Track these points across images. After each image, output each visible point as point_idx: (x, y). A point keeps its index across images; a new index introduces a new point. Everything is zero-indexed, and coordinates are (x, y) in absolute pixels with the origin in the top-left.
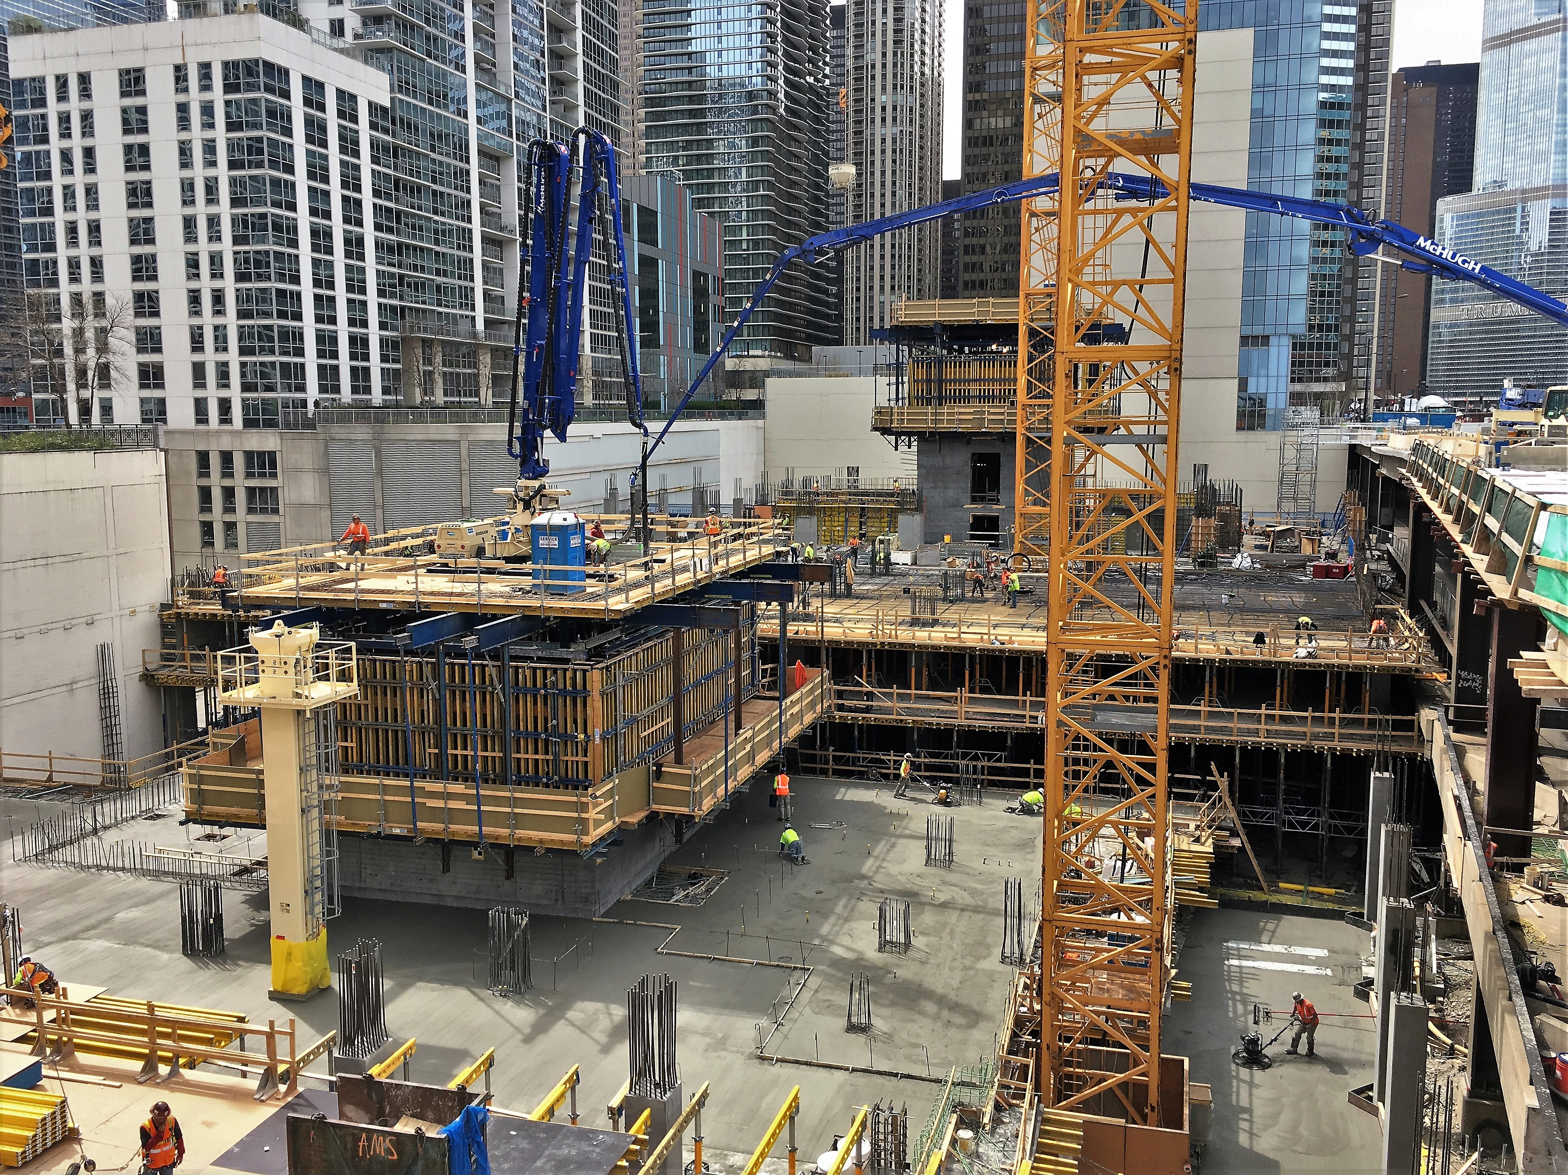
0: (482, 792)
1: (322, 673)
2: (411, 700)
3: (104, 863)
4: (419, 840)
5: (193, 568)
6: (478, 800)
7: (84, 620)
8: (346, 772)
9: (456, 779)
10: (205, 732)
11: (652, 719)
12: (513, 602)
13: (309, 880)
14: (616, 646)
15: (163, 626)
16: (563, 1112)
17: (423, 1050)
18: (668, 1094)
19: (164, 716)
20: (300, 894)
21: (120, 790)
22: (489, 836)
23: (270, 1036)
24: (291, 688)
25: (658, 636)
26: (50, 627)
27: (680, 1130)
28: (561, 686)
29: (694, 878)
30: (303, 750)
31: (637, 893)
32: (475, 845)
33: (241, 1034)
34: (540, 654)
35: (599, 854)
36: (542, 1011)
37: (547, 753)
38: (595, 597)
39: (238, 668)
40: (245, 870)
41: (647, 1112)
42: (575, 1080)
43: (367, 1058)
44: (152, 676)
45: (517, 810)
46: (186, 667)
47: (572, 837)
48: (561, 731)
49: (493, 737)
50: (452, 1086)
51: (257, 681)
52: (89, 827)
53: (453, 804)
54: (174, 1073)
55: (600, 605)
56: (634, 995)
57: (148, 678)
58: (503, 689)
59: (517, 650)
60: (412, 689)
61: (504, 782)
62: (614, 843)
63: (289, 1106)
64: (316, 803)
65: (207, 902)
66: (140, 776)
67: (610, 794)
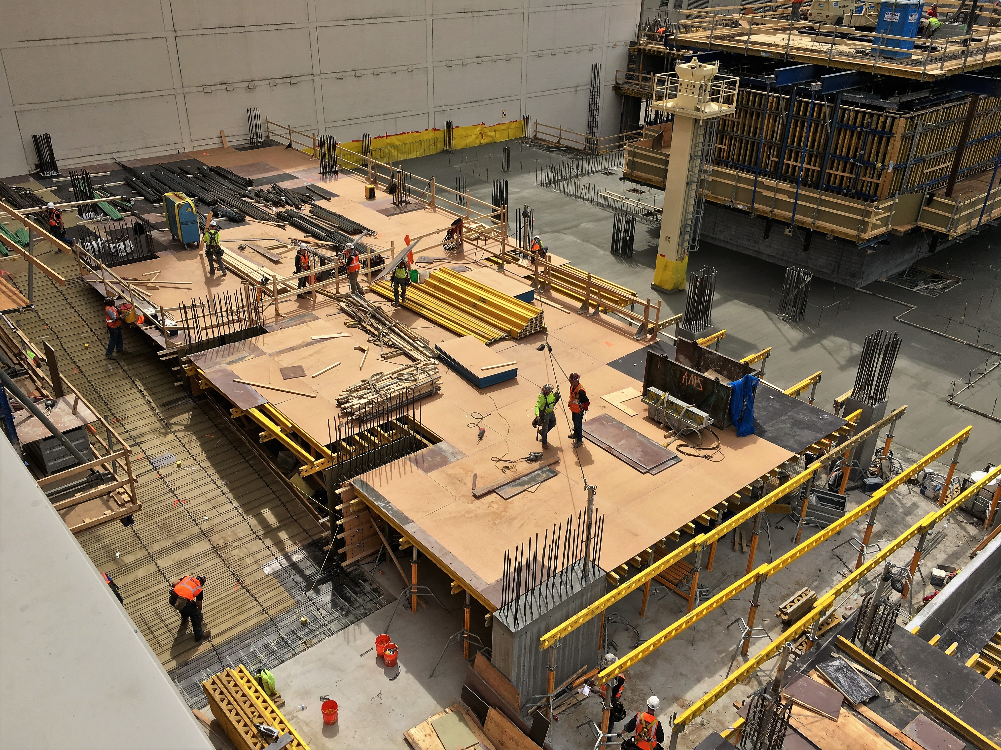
0: (800, 192)
1: (715, 97)
2: (767, 123)
3: (579, 195)
4: (753, 216)
5: (652, 19)
6: (797, 196)
7: (588, 47)
8: (718, 164)
9: (785, 180)
10: (642, 128)
11: (936, 161)
12: (855, 61)
13: (684, 225)
14: (923, 103)
15: (630, 56)
16: (805, 396)
17: (728, 338)
18: (877, 405)
19: (622, 114)
20: (677, 233)
21: (593, 154)
22: (798, 221)
23: (647, 307)
24: (694, 104)
25: (958, 99)
26: (570, 49)
27: (879, 427)
28: (873, 127)
29: (936, 278)
30: (694, 145)
31: (891, 278)
32: (788, 225)
33: (633, 302)
34: (864, 101)
35: (871, 248)
36: (807, 335)
37: (851, 173)
38: (917, 63)
39: (665, 87)
40: (650, 214)
41: (859, 411)
42: (818, 379)
43: (697, 333)
44: (619, 88)
45: (821, 208)
46: (638, 85)
47: (854, 232)
48: (866, 158)
49: (816, 156)
50: (742, 361)
51: (675, 96)
52: (574, 173)
53: (780, 196)
54: (596, 313)
55: (919, 69)
56: (870, 341)
57: (617, 88)
58: (831, 123)
59: (848, 96)
60: (769, 115)
61: (817, 187)
62: (883, 242)
63: (650, 347)
64: (696, 180)
65: (627, 227)
66: (605, 148)
67: (889, 208)
